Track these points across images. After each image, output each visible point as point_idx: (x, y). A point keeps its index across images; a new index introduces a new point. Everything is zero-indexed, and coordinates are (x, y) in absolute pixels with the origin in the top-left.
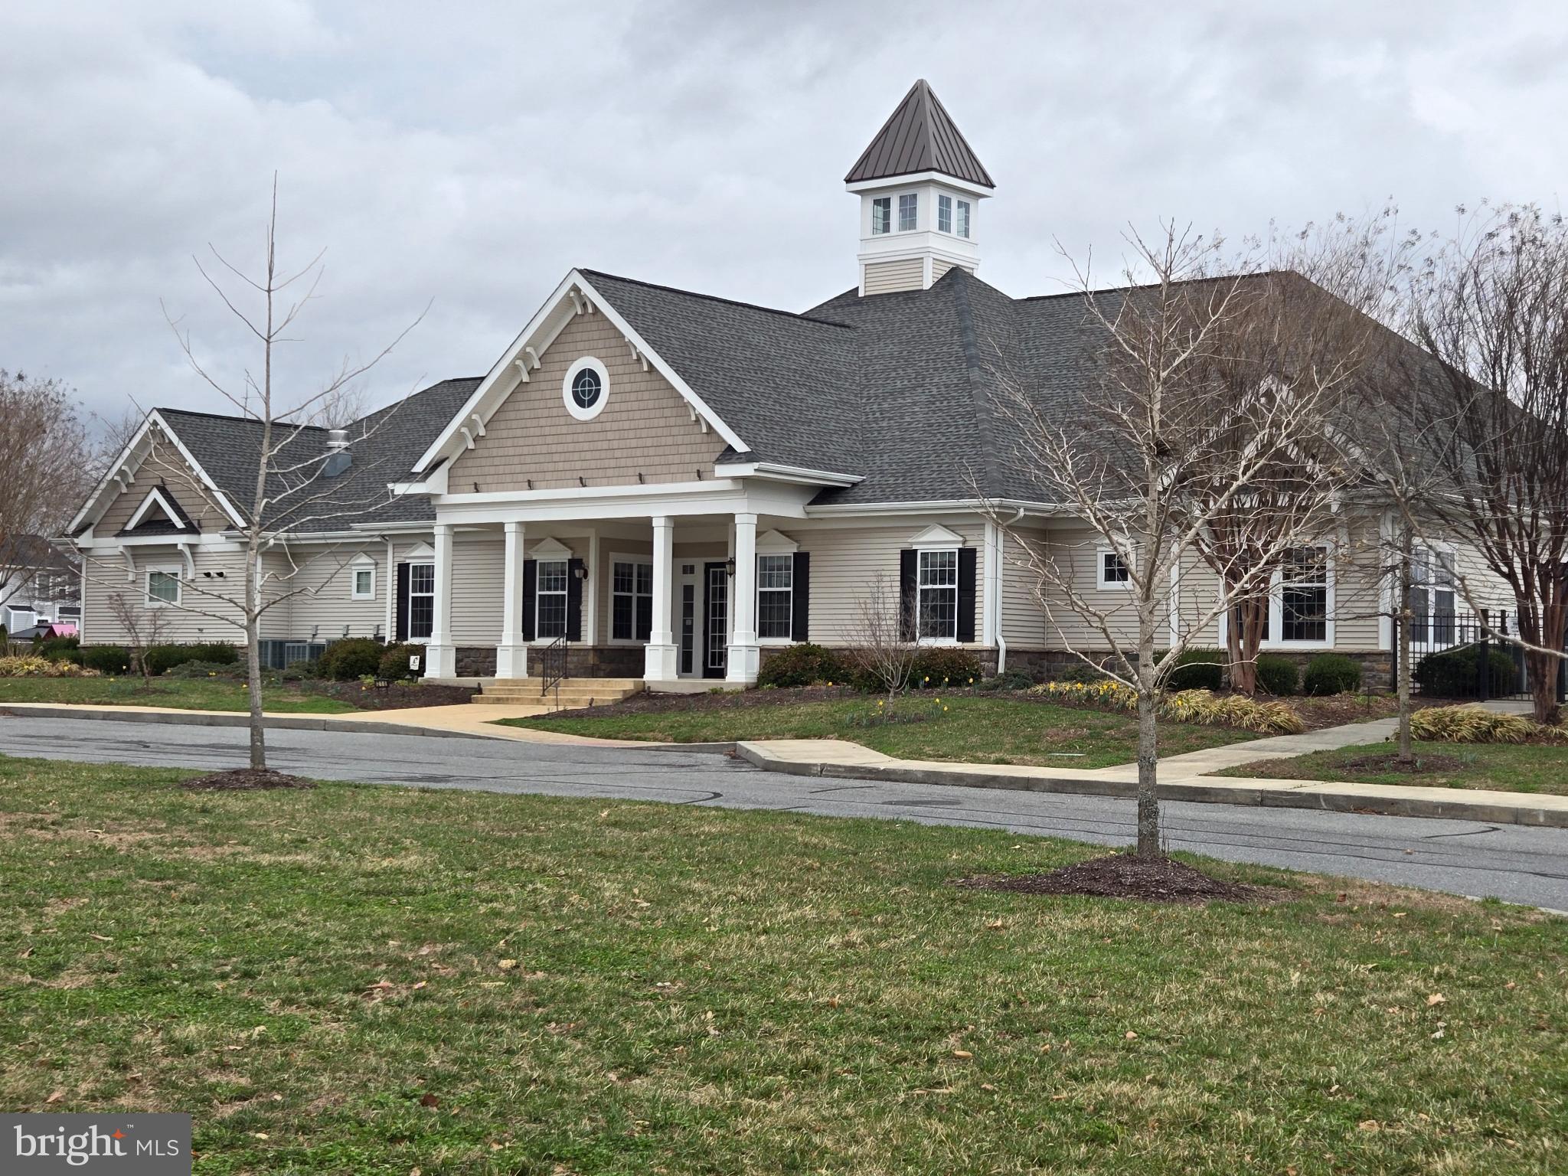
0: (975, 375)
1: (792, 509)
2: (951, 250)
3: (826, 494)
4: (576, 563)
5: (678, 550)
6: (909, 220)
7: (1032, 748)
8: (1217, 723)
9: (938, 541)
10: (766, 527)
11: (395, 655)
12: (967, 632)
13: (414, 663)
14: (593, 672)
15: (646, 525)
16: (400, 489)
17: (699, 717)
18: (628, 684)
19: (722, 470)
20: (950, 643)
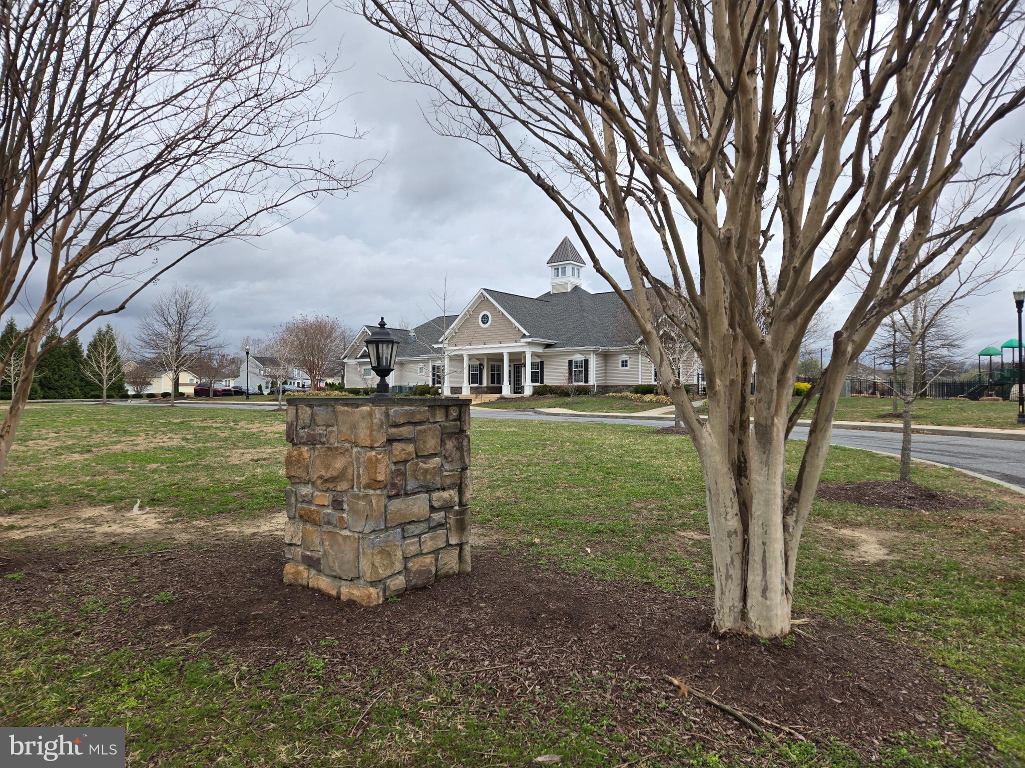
0: (585, 314)
1: (540, 350)
2: (576, 281)
3: (548, 346)
4: (481, 365)
5: (510, 361)
6: (564, 273)
7: (612, 409)
8: (657, 402)
9: (578, 358)
10: (534, 354)
11: (434, 389)
12: (586, 381)
13: (440, 391)
14: (486, 393)
15: (502, 354)
16: (436, 346)
17: (520, 403)
18: (498, 395)
19: (522, 340)
20: (582, 384)
